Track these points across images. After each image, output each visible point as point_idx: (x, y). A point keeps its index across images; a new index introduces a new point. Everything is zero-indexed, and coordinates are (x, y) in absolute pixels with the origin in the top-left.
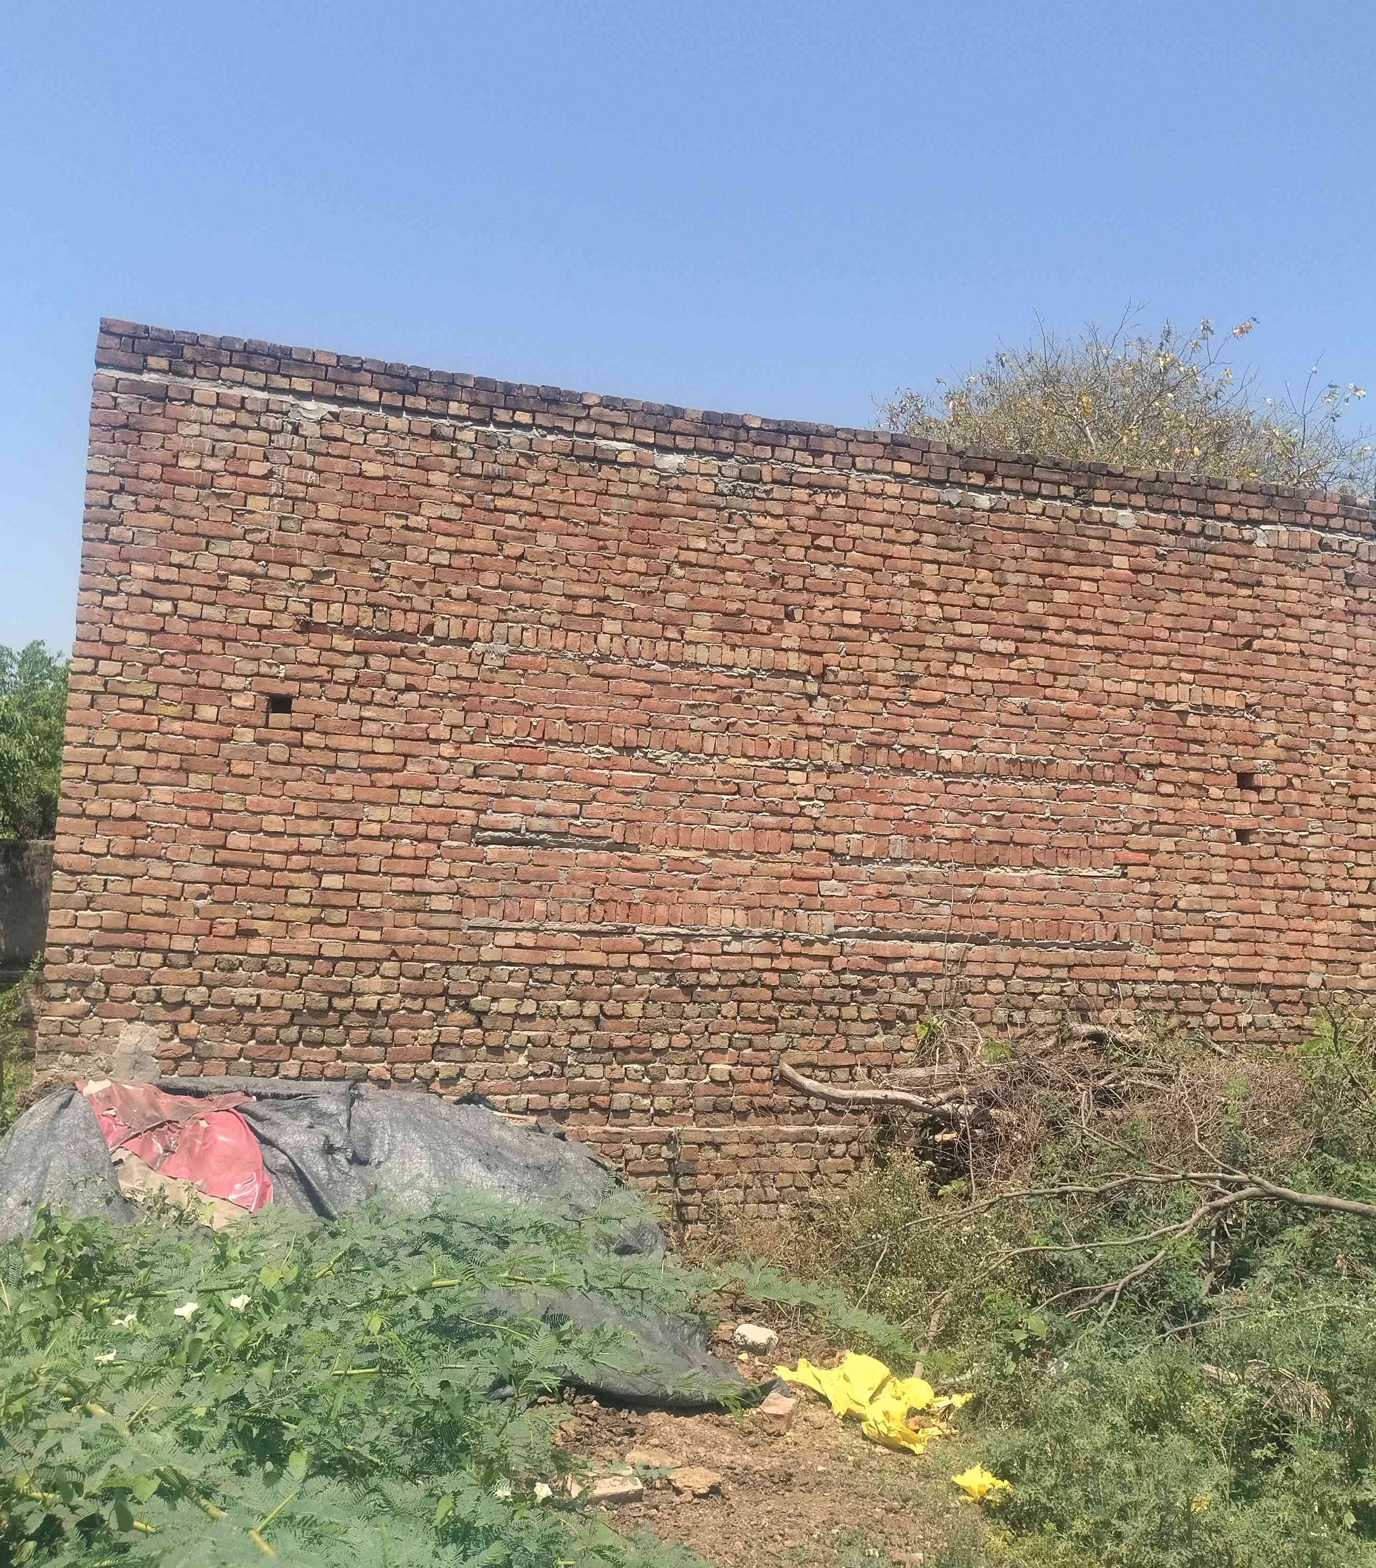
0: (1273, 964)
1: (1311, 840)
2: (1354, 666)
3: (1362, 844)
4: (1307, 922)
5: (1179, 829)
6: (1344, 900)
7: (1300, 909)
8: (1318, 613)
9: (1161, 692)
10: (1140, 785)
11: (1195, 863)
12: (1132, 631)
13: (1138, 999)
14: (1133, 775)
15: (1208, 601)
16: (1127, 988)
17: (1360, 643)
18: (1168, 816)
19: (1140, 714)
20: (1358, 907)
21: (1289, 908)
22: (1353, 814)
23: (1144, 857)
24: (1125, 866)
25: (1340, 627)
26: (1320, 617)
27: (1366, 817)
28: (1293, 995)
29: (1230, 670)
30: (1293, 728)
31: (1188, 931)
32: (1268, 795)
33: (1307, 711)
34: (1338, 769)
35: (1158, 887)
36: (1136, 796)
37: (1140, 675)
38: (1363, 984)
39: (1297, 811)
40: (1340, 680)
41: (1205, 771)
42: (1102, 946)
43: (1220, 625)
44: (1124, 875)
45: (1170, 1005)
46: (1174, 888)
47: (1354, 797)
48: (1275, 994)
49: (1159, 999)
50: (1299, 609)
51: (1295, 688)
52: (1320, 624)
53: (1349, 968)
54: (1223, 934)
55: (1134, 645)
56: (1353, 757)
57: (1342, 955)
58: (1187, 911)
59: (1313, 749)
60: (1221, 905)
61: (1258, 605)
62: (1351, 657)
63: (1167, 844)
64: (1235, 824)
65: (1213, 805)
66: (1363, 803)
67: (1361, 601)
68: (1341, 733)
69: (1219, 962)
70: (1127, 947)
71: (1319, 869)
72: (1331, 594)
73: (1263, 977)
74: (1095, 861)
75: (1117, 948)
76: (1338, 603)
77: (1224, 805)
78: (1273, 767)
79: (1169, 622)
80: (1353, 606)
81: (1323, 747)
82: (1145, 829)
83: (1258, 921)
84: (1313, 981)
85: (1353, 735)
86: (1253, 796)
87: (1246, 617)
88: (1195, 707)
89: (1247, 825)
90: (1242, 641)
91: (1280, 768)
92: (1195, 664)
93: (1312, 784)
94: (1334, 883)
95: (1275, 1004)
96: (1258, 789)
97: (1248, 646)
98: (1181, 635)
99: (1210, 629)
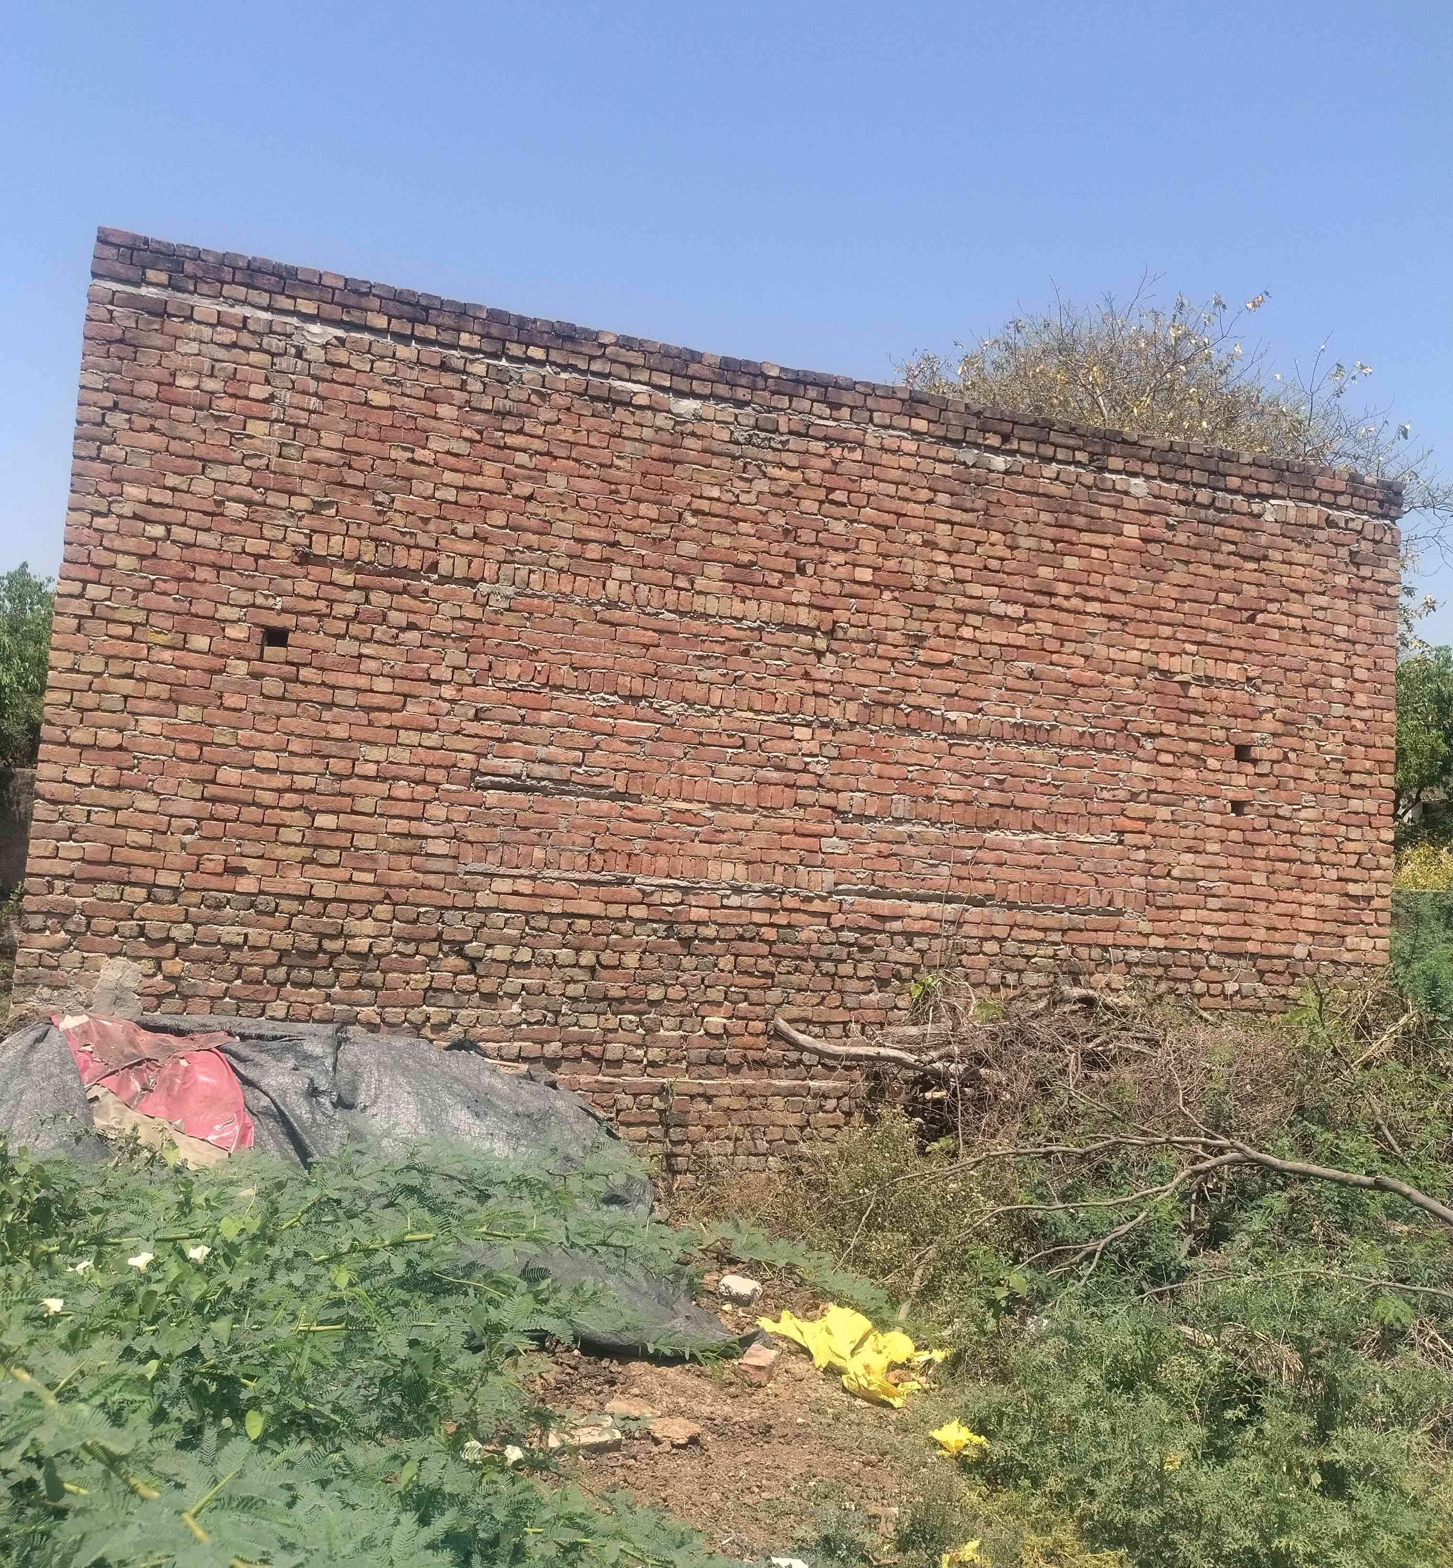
0: (1262, 934)
1: (1304, 814)
2: (1354, 643)
3: (1354, 819)
4: (1296, 894)
5: (1176, 798)
6: (1333, 874)
7: (1289, 881)
8: (1322, 589)
9: (1164, 662)
10: (1140, 753)
11: (1190, 832)
12: (1140, 599)
13: (1129, 965)
14: (1133, 744)
15: (1215, 573)
16: (1119, 953)
17: (1361, 621)
18: (1166, 785)
19: (1143, 683)
20: (1347, 880)
21: (1279, 879)
22: (1346, 790)
23: (1140, 825)
24: (1122, 833)
25: (1342, 604)
26: (1323, 594)
27: (1358, 792)
28: (1279, 965)
29: (1233, 643)
30: (1291, 702)
31: (1180, 899)
32: (1264, 768)
33: (1307, 686)
34: (1333, 745)
35: (1154, 856)
36: (1136, 765)
37: (1144, 644)
38: (1348, 957)
39: (1292, 784)
40: (1340, 657)
41: (1204, 742)
42: (1096, 911)
43: (1227, 598)
44: (1121, 842)
45: (1160, 971)
46: (1168, 857)
47: (1347, 773)
48: (1262, 963)
49: (1150, 965)
50: (1303, 585)
51: (1295, 663)
52: (1323, 601)
53: (1335, 940)
54: (1213, 903)
55: (1140, 614)
56: (1348, 733)
57: (1329, 927)
58: (1180, 880)
59: (1310, 724)
60: (1213, 874)
61: (1263, 578)
62: (1352, 634)
63: (1164, 813)
64: (1231, 795)
65: (1210, 776)
66: (1356, 779)
67: (1363, 579)
68: (1338, 709)
69: (1209, 930)
70: (1120, 913)
71: (1310, 843)
72: (1334, 571)
73: (1251, 947)
74: (1093, 827)
75: (1111, 914)
76: (1341, 580)
77: (1221, 777)
78: (1270, 740)
79: (1175, 593)
80: (1356, 583)
81: (1319, 722)
82: (1143, 797)
83: (1249, 891)
84: (1300, 952)
85: (1350, 711)
86: (1249, 768)
87: (1251, 591)
88: (1198, 679)
89: (1242, 796)
90: (1246, 614)
91: (1277, 741)
92: (1199, 636)
93: (1305, 759)
94: (1324, 857)
95: (1261, 973)
96: (1255, 762)
97: (1252, 619)
98: (1187, 607)
99: (1216, 602)
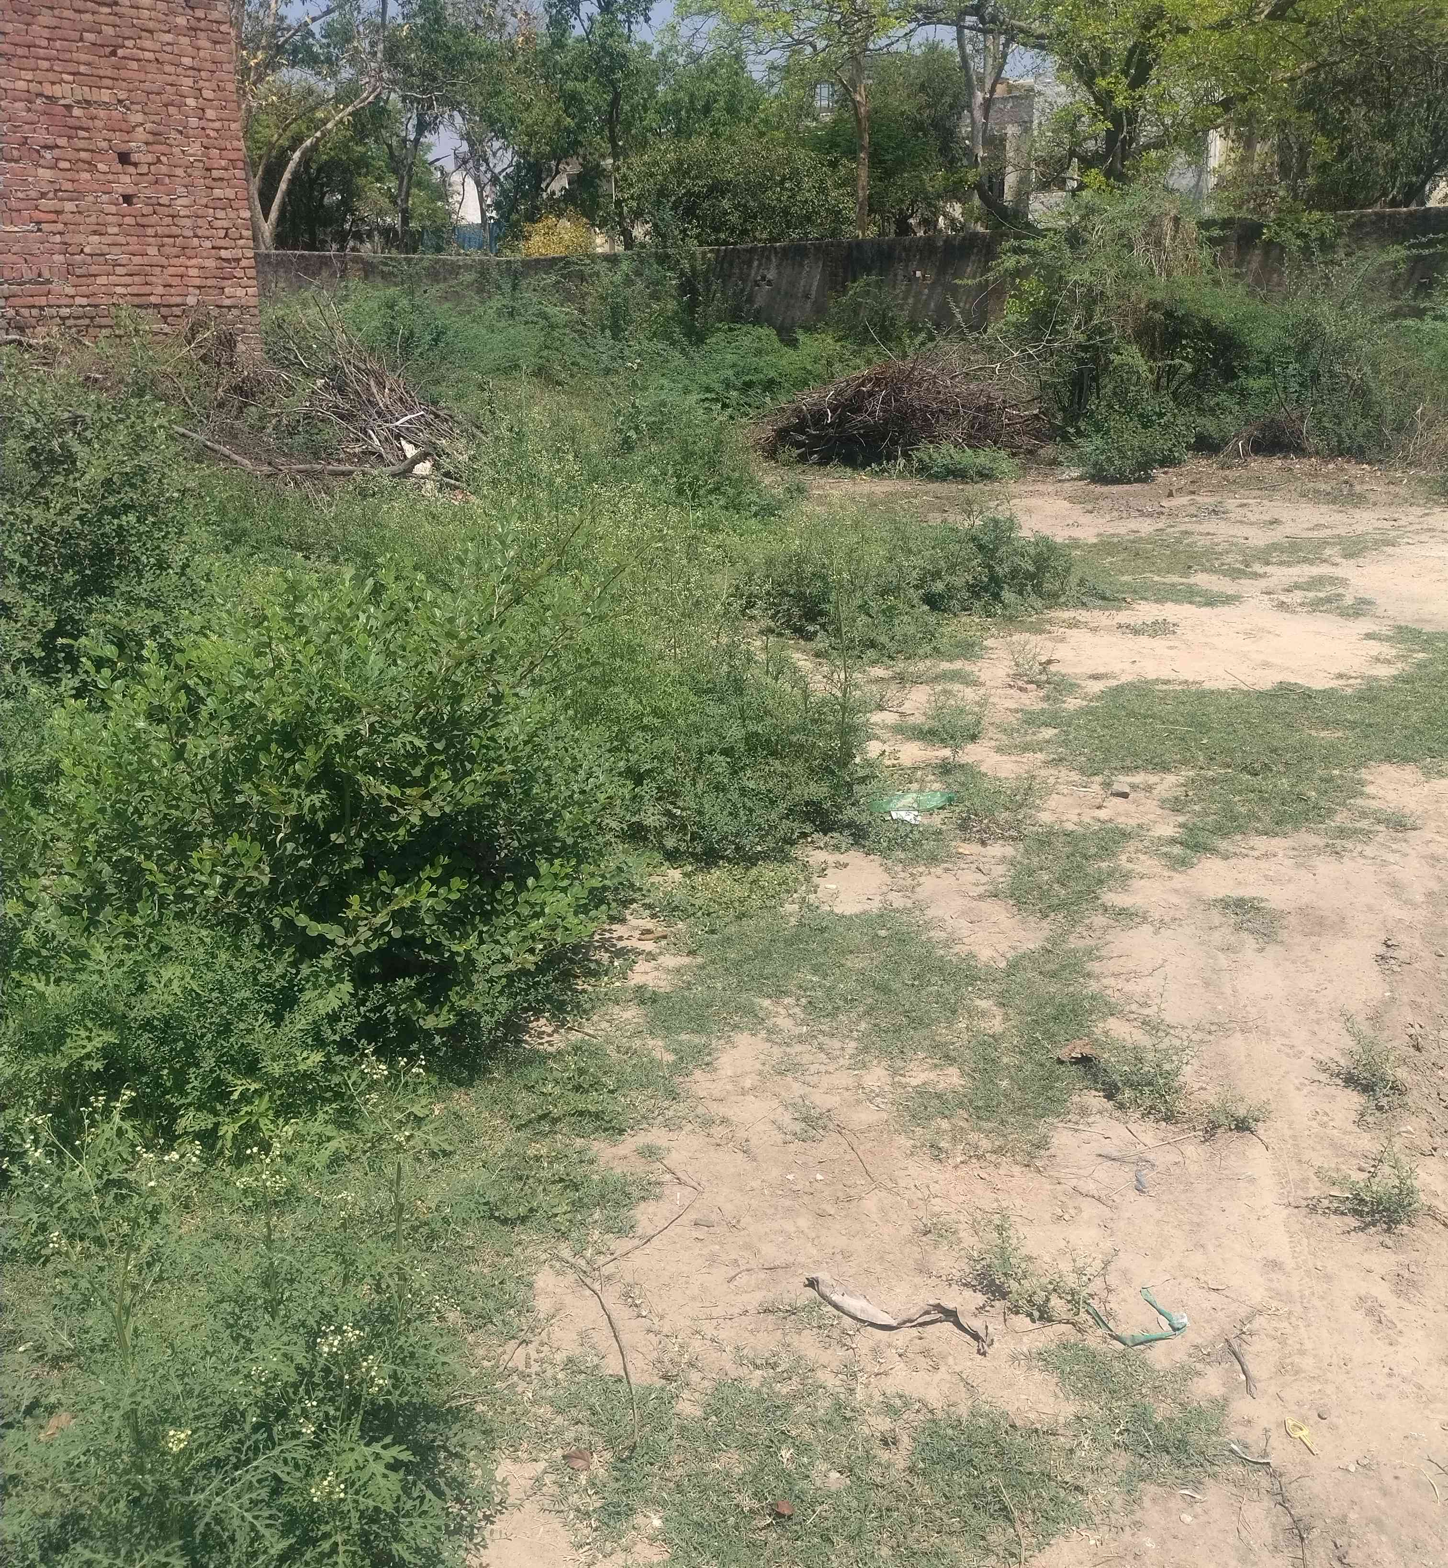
0: (160, 290)
1: (180, 201)
2: (199, 71)
3: (218, 204)
4: (182, 260)
5: (77, 195)
6: (208, 244)
7: (175, 251)
8: (166, 28)
9: (48, 90)
10: (42, 162)
11: (93, 219)
12: (17, 39)
13: (63, 319)
14: (35, 155)
15: (77, 16)
16: (53, 311)
17: (202, 53)
18: (68, 186)
19: (33, 106)
20: (220, 248)
21: (167, 250)
22: (209, 182)
23: (53, 217)
24: (38, 223)
25: (185, 40)
26: (169, 32)
27: (219, 183)
28: (177, 311)
29: (101, 73)
30: (157, 118)
31: (94, 269)
32: (144, 169)
33: (166, 105)
34: (195, 148)
35: (67, 238)
36: (41, 171)
37: (29, 76)
38: (227, 302)
39: (167, 180)
40: (189, 82)
41: (92, 151)
42: (29, 282)
43: (89, 37)
44: (39, 230)
45: (87, 321)
46: (80, 239)
47: (207, 170)
48: (164, 311)
49: (79, 318)
50: (151, 25)
51: (155, 87)
52: (168, 38)
53: (217, 291)
54: (119, 270)
55: (20, 51)
56: (205, 140)
57: (209, 282)
58: (91, 255)
59: (174, 135)
60: (116, 250)
61: (118, 21)
62: (196, 64)
63: (69, 206)
64: (120, 190)
65: (102, 177)
66: (215, 174)
67: (199, 20)
68: (193, 122)
69: (119, 290)
70: (48, 282)
71: (188, 222)
72: (174, 13)
73: (153, 299)
74: (15, 220)
75: (41, 283)
76: (181, 21)
77: (110, 177)
78: (144, 148)
79: (46, 33)
80: (193, 22)
81: (181, 133)
82: (51, 195)
83: (146, 260)
84: (191, 300)
85: (203, 123)
86: (131, 169)
87: (109, 31)
88: (79, 102)
89: (129, 191)
90: (109, 49)
91: (150, 148)
92: (72, 67)
93: (176, 161)
94: (200, 232)
95: (165, 318)
96: (135, 165)
97: (114, 53)
98: (58, 44)
99: (81, 39)
